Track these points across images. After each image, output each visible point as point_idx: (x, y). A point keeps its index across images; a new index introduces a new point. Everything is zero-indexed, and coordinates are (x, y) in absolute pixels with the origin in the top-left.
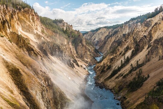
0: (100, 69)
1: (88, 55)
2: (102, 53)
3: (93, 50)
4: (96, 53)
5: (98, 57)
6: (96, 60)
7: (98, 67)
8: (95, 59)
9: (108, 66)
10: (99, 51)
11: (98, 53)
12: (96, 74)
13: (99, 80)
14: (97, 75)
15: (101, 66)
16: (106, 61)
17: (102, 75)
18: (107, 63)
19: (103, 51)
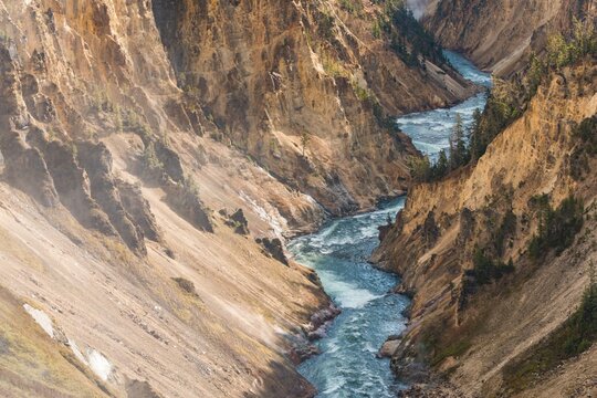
0: (458, 245)
1: (313, 94)
2: (483, 66)
3: (367, 26)
4: (411, 62)
5: (426, 107)
6: (404, 144)
7: (430, 231)
8: (394, 129)
9: (551, 216)
10: (448, 33)
11: (432, 68)
12: (406, 315)
13: (445, 377)
14: (417, 323)
15: (467, 213)
16: (527, 158)
17: (473, 313)
18: (535, 177)
19: (490, 38)
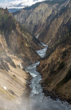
0: (48, 68)
2: (45, 44)
3: (31, 39)
4: (37, 44)
7: (43, 67)
8: (36, 53)
10: (40, 40)
11: (39, 44)
13: (49, 86)
14: (44, 79)
17: (51, 77)
19: (46, 40)
